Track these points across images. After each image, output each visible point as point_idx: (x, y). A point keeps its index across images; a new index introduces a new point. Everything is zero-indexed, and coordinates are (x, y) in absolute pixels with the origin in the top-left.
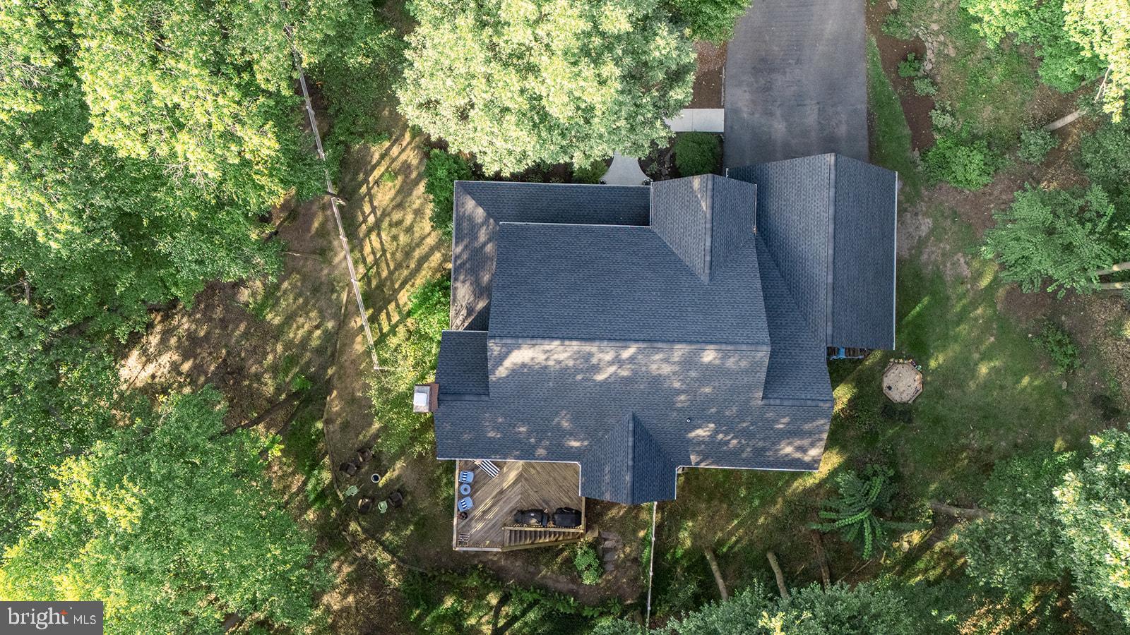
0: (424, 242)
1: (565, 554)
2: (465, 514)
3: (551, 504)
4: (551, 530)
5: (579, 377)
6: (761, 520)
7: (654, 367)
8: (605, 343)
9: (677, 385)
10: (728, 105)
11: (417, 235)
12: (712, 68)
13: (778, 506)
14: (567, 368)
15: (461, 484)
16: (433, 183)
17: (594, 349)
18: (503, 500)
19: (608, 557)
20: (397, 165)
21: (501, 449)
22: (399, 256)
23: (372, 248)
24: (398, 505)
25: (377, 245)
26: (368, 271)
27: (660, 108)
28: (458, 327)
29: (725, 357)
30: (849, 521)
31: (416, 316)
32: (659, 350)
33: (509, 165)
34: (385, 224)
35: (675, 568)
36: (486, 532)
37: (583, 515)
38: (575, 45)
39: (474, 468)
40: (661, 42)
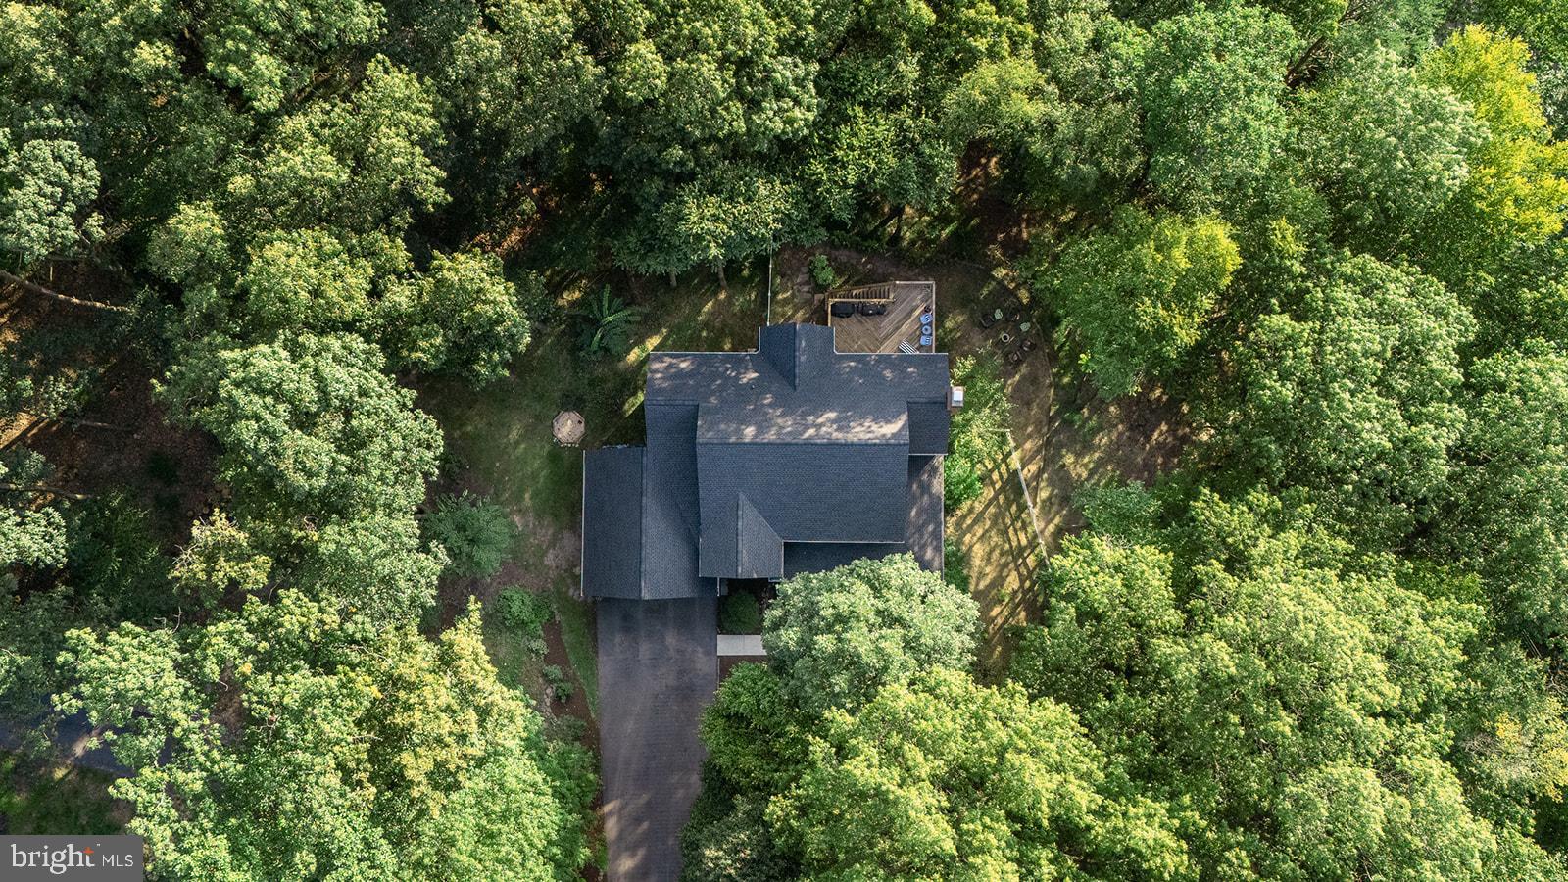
1: (842, 281)
2: (926, 311)
3: (855, 320)
4: (855, 300)
8: (826, 441)
9: (771, 411)
10: (714, 659)
15: (931, 335)
17: (835, 436)
18: (895, 324)
19: (806, 277)
21: (900, 362)
23: (1017, 534)
24: (985, 316)
25: (1014, 539)
26: (1019, 515)
29: (737, 432)
32: (786, 436)
36: (910, 296)
37: (829, 312)
38: (853, 623)
39: (920, 347)
40: (792, 636)
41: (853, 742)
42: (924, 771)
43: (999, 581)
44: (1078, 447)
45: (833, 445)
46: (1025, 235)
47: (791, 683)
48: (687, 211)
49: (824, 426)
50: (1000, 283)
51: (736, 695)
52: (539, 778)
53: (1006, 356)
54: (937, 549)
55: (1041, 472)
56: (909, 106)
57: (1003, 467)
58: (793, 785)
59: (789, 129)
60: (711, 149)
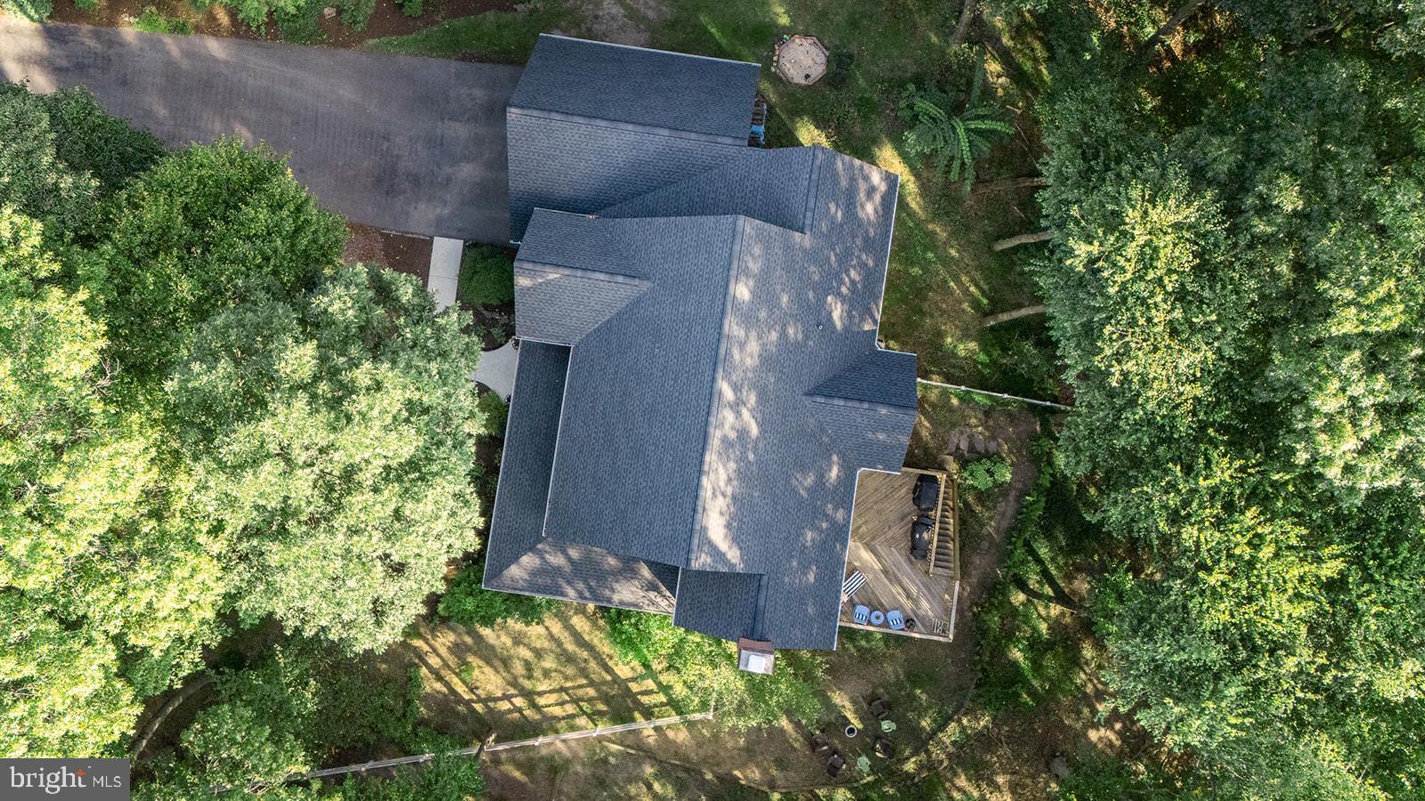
0: (556, 637)
1: (970, 499)
2: (908, 621)
3: (907, 510)
4: (939, 514)
5: (751, 457)
6: (953, 252)
7: (749, 362)
8: (712, 419)
9: (774, 336)
10: (430, 231)
11: (546, 644)
12: (380, 246)
13: (938, 230)
14: (738, 471)
15: (870, 623)
16: (482, 617)
17: (718, 434)
18: (896, 571)
19: (980, 447)
20: (452, 661)
21: (832, 566)
22: (570, 671)
23: (556, 705)
24: (888, 706)
25: (552, 698)
26: (585, 713)
27: (421, 317)
28: (670, 605)
29: (746, 272)
30: (965, 145)
31: (650, 657)
32: (728, 352)
33: (469, 517)
34: (527, 684)
35: (1001, 365)
36: (934, 597)
37: (925, 472)
38: (324, 416)
39: (852, 603)
40: (337, 306)
48: (1171, 202)
49: (735, 417)
56: (1323, 669)
57: (661, 699)
59: (1317, 423)
60: (1284, 269)
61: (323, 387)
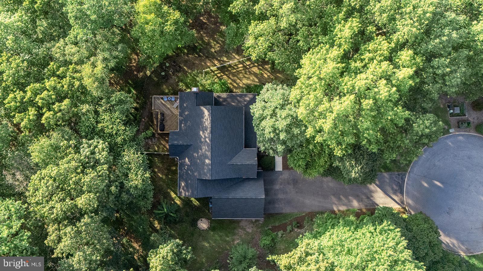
1: (151, 127)
2: (163, 99)
3: (166, 123)
4: (159, 123)
10: (283, 172)
15: (171, 97)
18: (167, 109)
19: (150, 140)
20: (264, 74)
21: (182, 108)
24: (164, 78)
25: (240, 69)
26: (233, 67)
28: (215, 95)
29: (208, 166)
30: (164, 206)
33: (252, 111)
36: (158, 104)
37: (163, 132)
39: (176, 101)
40: (280, 147)
41: (317, 128)
42: (327, 105)
43: (255, 75)
44: (208, 47)
45: (212, 132)
46: (135, 64)
47: (295, 147)
49: (205, 135)
50: (152, 73)
51: (299, 166)
52: (328, 234)
53: (177, 71)
54: (246, 96)
55: (217, 60)
57: (216, 72)
58: (330, 147)
61: (277, 132)
